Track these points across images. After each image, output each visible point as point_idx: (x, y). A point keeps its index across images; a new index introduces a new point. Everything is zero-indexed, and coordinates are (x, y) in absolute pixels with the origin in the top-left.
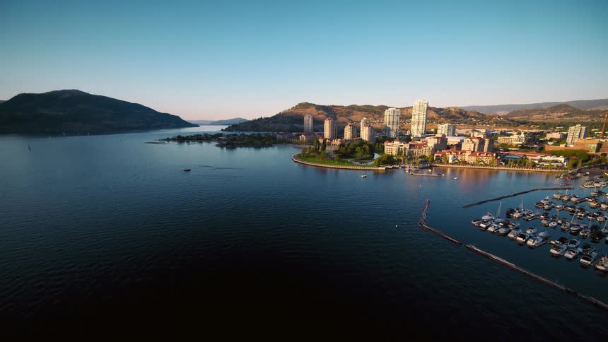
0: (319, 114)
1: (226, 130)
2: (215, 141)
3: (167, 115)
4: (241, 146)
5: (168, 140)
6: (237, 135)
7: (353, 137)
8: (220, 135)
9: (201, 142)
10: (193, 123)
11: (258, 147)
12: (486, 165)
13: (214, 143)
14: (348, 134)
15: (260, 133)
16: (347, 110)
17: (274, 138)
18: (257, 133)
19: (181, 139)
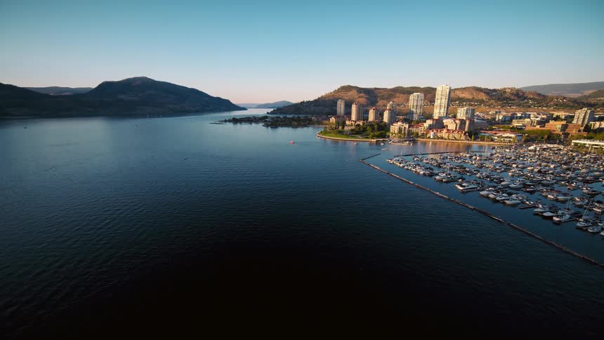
0: (360, 97)
1: (272, 113)
2: (262, 122)
3: (219, 99)
4: (282, 126)
5: (226, 121)
6: (279, 117)
7: (376, 119)
8: (266, 117)
9: (251, 123)
10: (241, 106)
11: (295, 127)
12: (456, 139)
13: (261, 125)
14: (371, 117)
15: (300, 116)
16: (390, 93)
17: (310, 120)
18: (296, 116)
19: (235, 121)
